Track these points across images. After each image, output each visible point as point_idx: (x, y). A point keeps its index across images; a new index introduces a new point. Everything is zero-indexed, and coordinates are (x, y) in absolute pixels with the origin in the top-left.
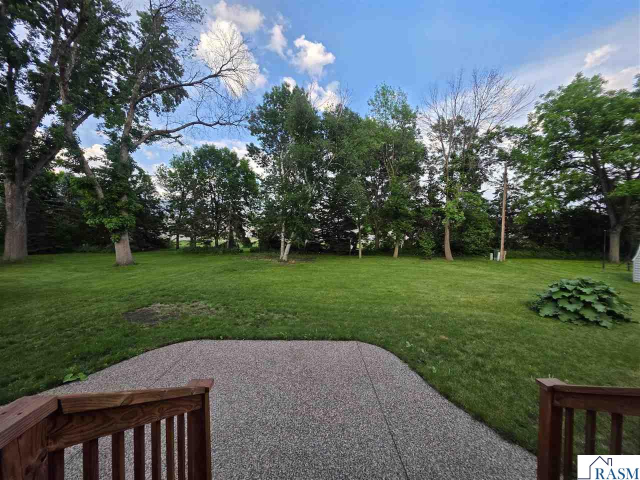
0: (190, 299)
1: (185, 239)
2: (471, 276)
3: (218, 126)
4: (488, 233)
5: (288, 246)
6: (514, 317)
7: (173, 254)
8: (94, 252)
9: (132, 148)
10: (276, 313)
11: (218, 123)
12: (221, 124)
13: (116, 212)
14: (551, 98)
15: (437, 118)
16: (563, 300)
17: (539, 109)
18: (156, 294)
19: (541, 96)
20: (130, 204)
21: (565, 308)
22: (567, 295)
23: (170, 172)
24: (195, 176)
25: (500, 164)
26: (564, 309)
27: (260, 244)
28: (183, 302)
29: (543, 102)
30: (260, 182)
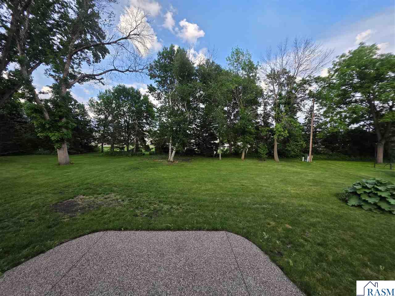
0: (105, 192)
1: (107, 146)
2: (293, 173)
3: (127, 72)
4: (303, 144)
5: (174, 152)
6: (331, 206)
7: (99, 156)
8: (47, 154)
9: (69, 86)
10: (165, 204)
11: (128, 70)
12: (130, 71)
13: (58, 129)
14: (343, 59)
15: (271, 70)
16: (365, 195)
17: (335, 65)
18: (81, 187)
19: (337, 57)
20: (68, 124)
21: (367, 201)
22: (368, 191)
23: (97, 102)
24: (114, 105)
25: (310, 100)
26: (365, 201)
27: (156, 150)
28: (100, 194)
29: (338, 61)
30: (156, 110)
